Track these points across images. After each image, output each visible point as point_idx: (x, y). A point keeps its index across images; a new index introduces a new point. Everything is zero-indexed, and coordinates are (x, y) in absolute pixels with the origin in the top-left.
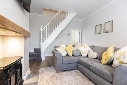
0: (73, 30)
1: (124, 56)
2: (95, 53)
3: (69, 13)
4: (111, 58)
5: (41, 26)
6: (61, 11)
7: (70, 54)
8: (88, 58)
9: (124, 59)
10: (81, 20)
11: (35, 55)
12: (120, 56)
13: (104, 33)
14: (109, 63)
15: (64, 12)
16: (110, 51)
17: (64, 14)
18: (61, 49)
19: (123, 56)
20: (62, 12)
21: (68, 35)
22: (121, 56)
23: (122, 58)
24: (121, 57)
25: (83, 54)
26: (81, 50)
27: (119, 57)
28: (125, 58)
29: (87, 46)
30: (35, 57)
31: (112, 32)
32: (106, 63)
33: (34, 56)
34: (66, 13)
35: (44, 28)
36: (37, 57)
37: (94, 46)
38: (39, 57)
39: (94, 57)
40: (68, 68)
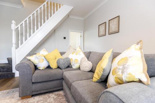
0: (70, 31)
1: (124, 65)
2: (90, 63)
3: (62, 5)
4: (104, 70)
5: (13, 22)
6: (48, 2)
7: (54, 65)
8: (79, 71)
9: (123, 73)
10: (83, 19)
11: (4, 69)
12: (117, 66)
13: (109, 34)
14: (103, 80)
15: (54, 3)
16: (106, 58)
17: (54, 5)
18: (37, 57)
19: (121, 67)
20: (51, 3)
21: (65, 38)
22: (119, 67)
23: (120, 71)
24: (119, 69)
25: (73, 64)
26: (71, 59)
27: (117, 68)
28: (125, 70)
29: (80, 52)
30: (3, 72)
31: (118, 32)
32: (99, 79)
33: (2, 70)
34: (57, 4)
35: (19, 26)
36: (7, 71)
37: (92, 51)
38: (10, 72)
39: (87, 68)
40: (44, 90)
